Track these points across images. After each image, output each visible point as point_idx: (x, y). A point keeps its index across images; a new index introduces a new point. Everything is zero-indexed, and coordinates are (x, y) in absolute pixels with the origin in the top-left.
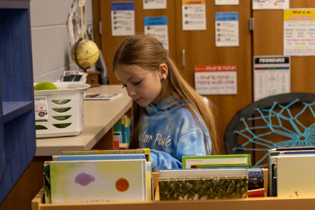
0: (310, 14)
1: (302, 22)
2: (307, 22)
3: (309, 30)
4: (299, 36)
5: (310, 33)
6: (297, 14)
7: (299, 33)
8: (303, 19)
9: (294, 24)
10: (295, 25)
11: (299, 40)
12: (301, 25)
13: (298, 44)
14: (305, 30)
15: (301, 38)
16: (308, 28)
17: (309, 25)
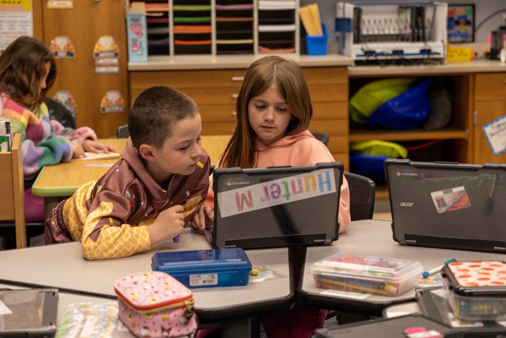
0: (20, 5)
1: (12, 14)
2: (18, 14)
3: (22, 22)
4: (9, 29)
5: (22, 26)
6: (6, 5)
7: (10, 26)
8: (14, 9)
9: (4, 15)
10: (5, 17)
11: (11, 33)
12: (12, 17)
13: (9, 37)
14: (16, 22)
15: (12, 31)
16: (19, 19)
17: (21, 17)
